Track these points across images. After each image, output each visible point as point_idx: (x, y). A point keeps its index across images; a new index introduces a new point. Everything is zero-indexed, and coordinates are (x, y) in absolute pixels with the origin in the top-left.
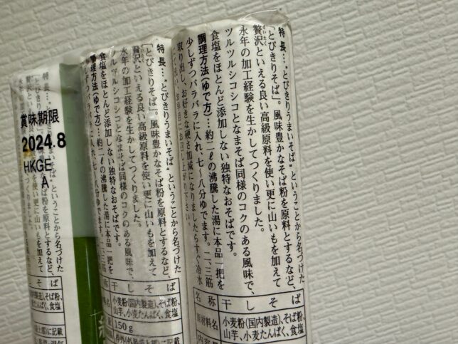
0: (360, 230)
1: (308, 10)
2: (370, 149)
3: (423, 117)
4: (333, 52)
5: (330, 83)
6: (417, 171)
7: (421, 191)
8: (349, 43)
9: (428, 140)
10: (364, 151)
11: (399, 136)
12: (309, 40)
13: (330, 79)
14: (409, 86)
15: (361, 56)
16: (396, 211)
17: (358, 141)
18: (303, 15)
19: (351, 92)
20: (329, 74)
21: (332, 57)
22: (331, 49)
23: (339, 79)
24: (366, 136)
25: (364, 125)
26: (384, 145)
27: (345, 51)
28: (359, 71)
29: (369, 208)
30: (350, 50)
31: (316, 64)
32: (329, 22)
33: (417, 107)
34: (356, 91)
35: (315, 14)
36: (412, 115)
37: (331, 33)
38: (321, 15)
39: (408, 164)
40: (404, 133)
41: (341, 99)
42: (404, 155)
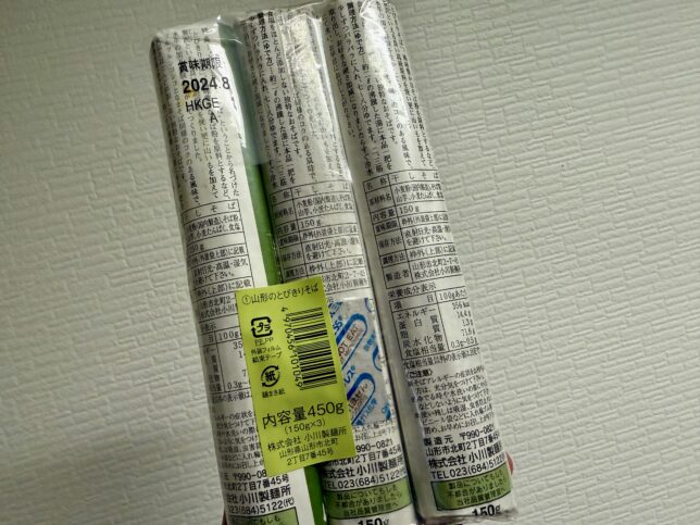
0: (628, 381)
1: (586, 168)
2: (638, 300)
3: (686, 273)
4: (607, 208)
5: (603, 235)
6: (681, 325)
7: (685, 344)
8: (620, 201)
9: (691, 295)
10: (633, 301)
11: (665, 290)
12: (586, 195)
13: (603, 231)
14: (673, 243)
15: (631, 212)
16: (662, 363)
17: (629, 292)
18: (582, 173)
19: (621, 245)
20: (602, 227)
21: (606, 211)
22: (604, 204)
23: (611, 232)
24: (634, 287)
25: (634, 277)
26: (652, 296)
27: (617, 208)
28: (630, 227)
29: (637, 358)
30: (623, 207)
31: (591, 217)
32: (604, 180)
33: (680, 263)
34: (626, 244)
35: (593, 173)
36: (676, 270)
37: (606, 190)
38: (597, 174)
39: (673, 317)
40: (670, 287)
41: (613, 250)
42: (669, 308)
